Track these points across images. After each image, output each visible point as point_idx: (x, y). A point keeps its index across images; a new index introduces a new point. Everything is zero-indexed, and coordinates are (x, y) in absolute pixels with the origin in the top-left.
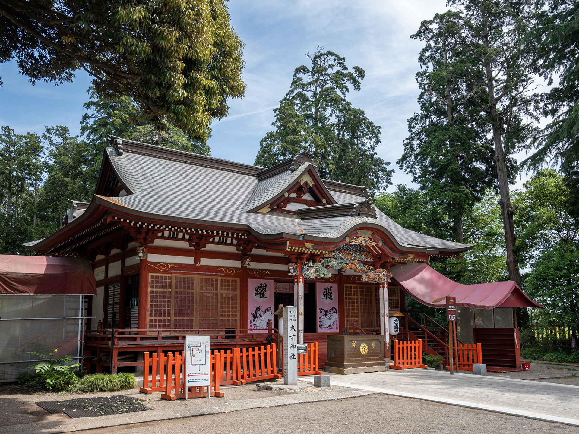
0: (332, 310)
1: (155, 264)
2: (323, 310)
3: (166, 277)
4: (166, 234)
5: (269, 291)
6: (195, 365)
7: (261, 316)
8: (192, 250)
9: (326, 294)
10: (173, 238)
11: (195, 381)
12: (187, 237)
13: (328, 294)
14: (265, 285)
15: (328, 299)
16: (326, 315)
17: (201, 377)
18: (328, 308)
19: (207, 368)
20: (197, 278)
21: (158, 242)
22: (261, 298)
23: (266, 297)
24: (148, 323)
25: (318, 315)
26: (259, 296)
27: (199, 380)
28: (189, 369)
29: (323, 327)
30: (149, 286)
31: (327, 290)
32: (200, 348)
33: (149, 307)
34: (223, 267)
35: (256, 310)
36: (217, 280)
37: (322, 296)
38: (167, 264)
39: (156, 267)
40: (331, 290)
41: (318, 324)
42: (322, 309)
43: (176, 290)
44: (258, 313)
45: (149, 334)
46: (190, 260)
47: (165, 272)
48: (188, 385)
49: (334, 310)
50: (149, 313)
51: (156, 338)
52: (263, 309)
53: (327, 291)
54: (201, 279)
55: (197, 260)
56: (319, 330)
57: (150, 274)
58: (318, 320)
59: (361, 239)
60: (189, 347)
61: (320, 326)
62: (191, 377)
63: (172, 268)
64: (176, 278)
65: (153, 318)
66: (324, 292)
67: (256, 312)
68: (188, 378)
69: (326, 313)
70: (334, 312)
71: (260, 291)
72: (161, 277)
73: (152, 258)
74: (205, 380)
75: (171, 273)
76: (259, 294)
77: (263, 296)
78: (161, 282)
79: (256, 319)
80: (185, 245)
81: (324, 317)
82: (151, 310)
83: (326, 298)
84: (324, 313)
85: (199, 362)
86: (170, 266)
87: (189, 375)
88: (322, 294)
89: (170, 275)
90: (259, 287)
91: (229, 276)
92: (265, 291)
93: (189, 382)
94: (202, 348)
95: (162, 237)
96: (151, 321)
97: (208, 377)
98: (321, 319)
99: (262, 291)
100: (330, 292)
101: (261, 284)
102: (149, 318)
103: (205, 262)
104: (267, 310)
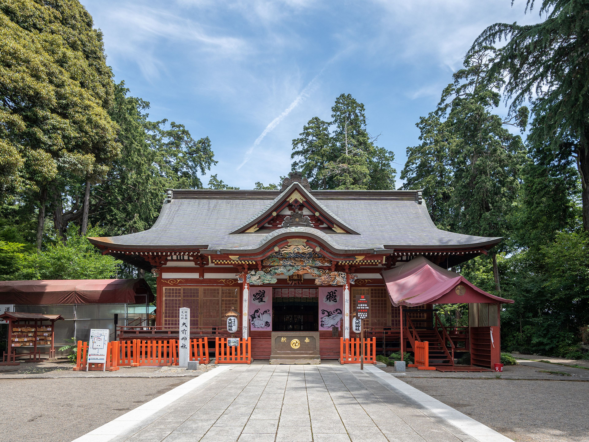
0: (336, 311)
1: (167, 280)
2: (326, 311)
3: (176, 289)
4: (175, 257)
5: (267, 297)
6: (95, 349)
7: (259, 317)
8: (198, 267)
9: (330, 297)
10: (180, 260)
11: (94, 359)
12: (191, 258)
13: (332, 297)
14: (263, 292)
15: (332, 301)
16: (329, 315)
17: (99, 357)
18: (331, 310)
19: (104, 351)
20: (201, 289)
21: (170, 264)
22: (259, 302)
23: (265, 302)
24: (164, 322)
25: (320, 315)
26: (258, 301)
27: (97, 359)
28: (91, 351)
29: (325, 326)
30: (164, 295)
31: (331, 293)
32: (100, 338)
33: (164, 311)
34: (223, 279)
35: (255, 312)
36: (218, 290)
37: (325, 299)
38: (176, 279)
39: (167, 282)
40: (335, 293)
41: (320, 323)
42: (324, 311)
43: (184, 298)
44: (257, 315)
45: (164, 330)
46: (196, 276)
47: (175, 285)
48: (89, 361)
49: (339, 311)
50: (164, 315)
51: (167, 332)
52: (261, 311)
53: (330, 295)
54: (204, 290)
55: (202, 275)
56: (320, 328)
57: (164, 288)
58: (320, 320)
59: (293, 247)
60: (92, 337)
61: (322, 325)
62: (91, 357)
63: (180, 282)
64: (184, 289)
65: (167, 319)
66: (328, 295)
67: (254, 313)
68: (89, 357)
69: (329, 314)
70: (339, 313)
71: (259, 296)
72: (173, 289)
73: (165, 276)
74: (103, 359)
75: (180, 286)
76: (257, 299)
77: (262, 301)
78: (173, 293)
79: (255, 319)
80: (192, 264)
81: (327, 317)
82: (166, 313)
83: (330, 301)
84: (326, 314)
85: (98, 347)
86: (179, 281)
87: (90, 355)
88: (325, 298)
89: (180, 288)
90: (257, 294)
91: (229, 286)
92: (264, 296)
93: (89, 359)
94: (102, 337)
95: (172, 260)
96: (166, 320)
97: (105, 357)
98: (323, 320)
99: (260, 297)
100: (334, 295)
101: (260, 291)
102: (164, 319)
103: (207, 276)
104: (266, 312)
